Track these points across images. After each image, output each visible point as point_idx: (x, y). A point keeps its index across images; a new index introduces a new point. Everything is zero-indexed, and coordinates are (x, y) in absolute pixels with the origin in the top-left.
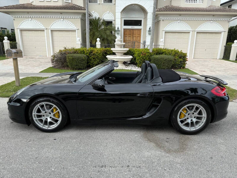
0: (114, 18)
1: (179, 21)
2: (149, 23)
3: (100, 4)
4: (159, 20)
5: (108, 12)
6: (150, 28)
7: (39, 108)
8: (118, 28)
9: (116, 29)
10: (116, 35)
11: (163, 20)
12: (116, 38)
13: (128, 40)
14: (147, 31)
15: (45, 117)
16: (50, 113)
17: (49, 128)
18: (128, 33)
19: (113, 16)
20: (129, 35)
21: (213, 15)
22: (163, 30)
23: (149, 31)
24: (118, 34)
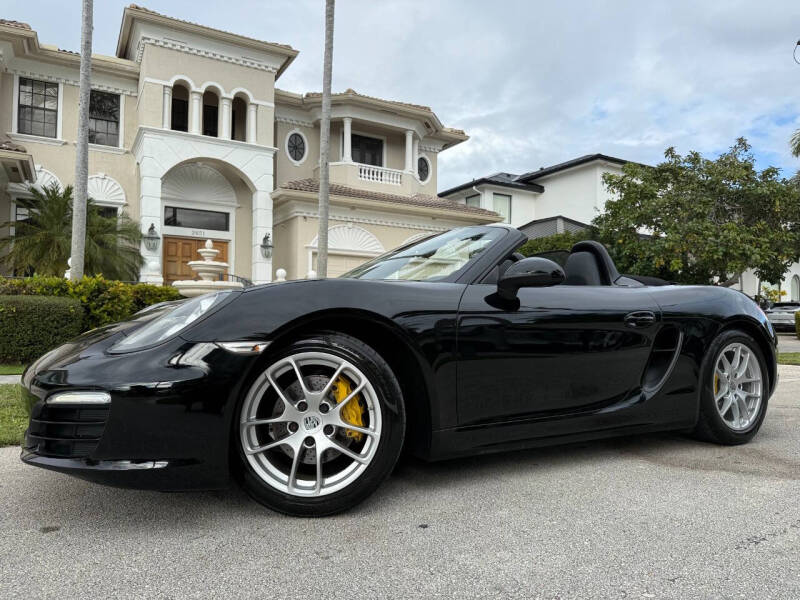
0: (123, 197)
1: (350, 225)
2: (263, 222)
3: (66, 144)
4: (292, 216)
5: (102, 175)
6: (266, 239)
7: (271, 387)
8: (152, 228)
9: (145, 231)
10: (144, 251)
11: (305, 217)
12: (142, 262)
13: (179, 273)
14: (259, 247)
15: (303, 433)
16: (324, 409)
17: (325, 492)
18: (180, 250)
19: (121, 191)
20: (183, 256)
21: (434, 217)
22: (307, 248)
23: (265, 246)
24: (153, 248)
